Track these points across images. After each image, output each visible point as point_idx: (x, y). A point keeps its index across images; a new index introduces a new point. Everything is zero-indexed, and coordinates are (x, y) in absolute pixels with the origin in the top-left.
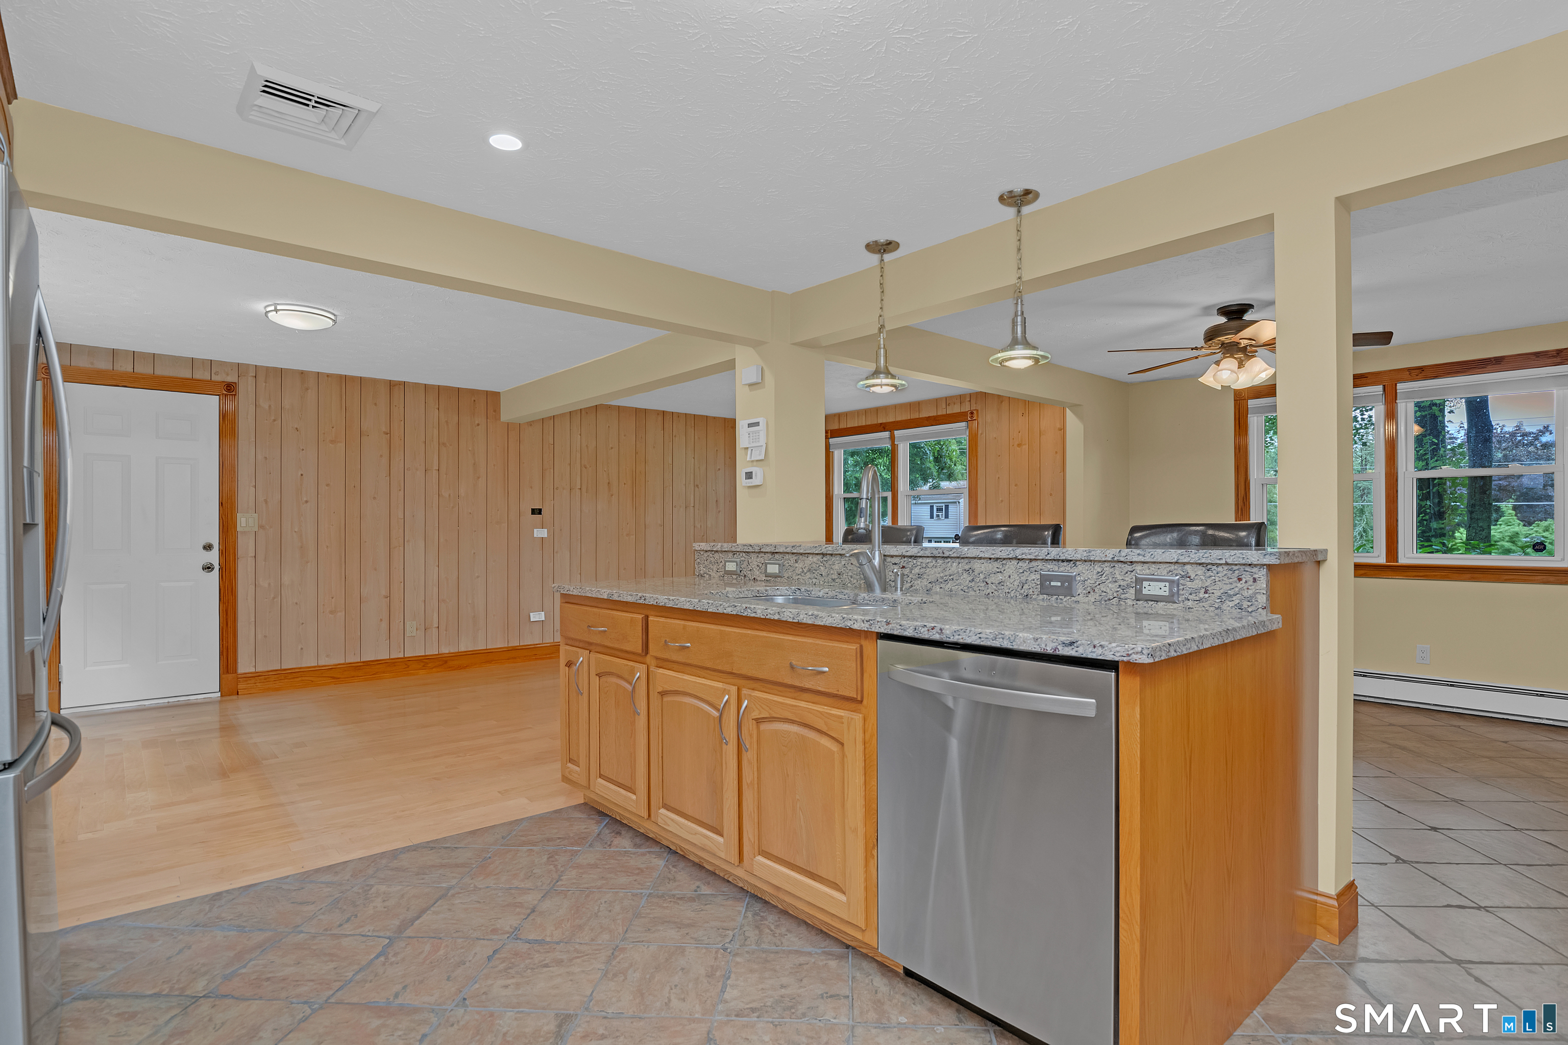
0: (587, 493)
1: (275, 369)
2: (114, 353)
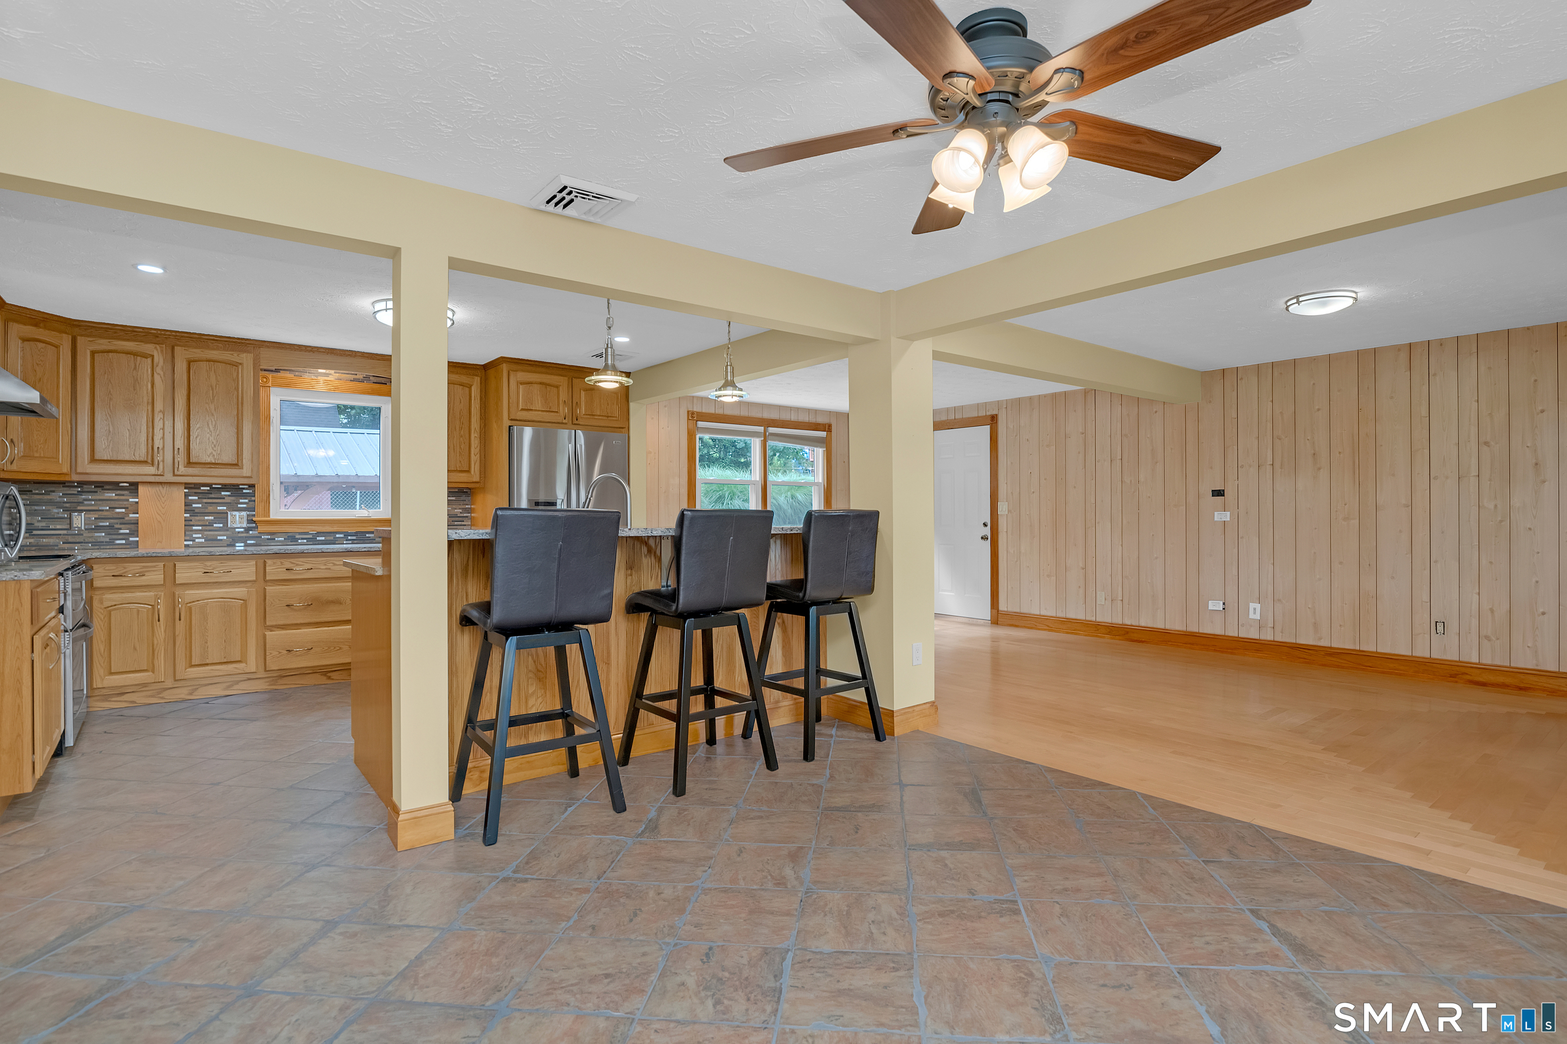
0: (1281, 468)
1: (1012, 401)
2: (948, 409)
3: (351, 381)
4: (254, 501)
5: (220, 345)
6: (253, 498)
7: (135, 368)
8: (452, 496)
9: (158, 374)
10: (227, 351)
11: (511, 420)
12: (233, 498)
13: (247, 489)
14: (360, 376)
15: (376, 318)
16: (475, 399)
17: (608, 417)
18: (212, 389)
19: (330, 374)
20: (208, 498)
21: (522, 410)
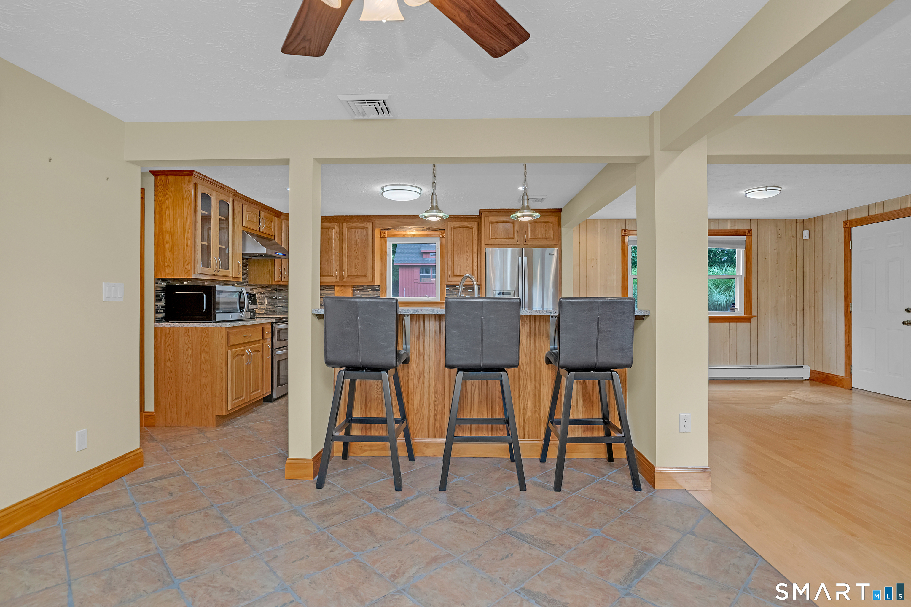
3: (421, 231)
4: (380, 293)
5: (360, 220)
6: (380, 292)
7: (329, 235)
8: (470, 290)
9: (337, 236)
10: (363, 222)
11: (486, 245)
12: (372, 292)
13: (377, 287)
14: (425, 228)
15: (383, 196)
16: (475, 235)
17: (546, 238)
18: (357, 241)
19: (412, 229)
20: (363, 292)
21: (492, 238)
